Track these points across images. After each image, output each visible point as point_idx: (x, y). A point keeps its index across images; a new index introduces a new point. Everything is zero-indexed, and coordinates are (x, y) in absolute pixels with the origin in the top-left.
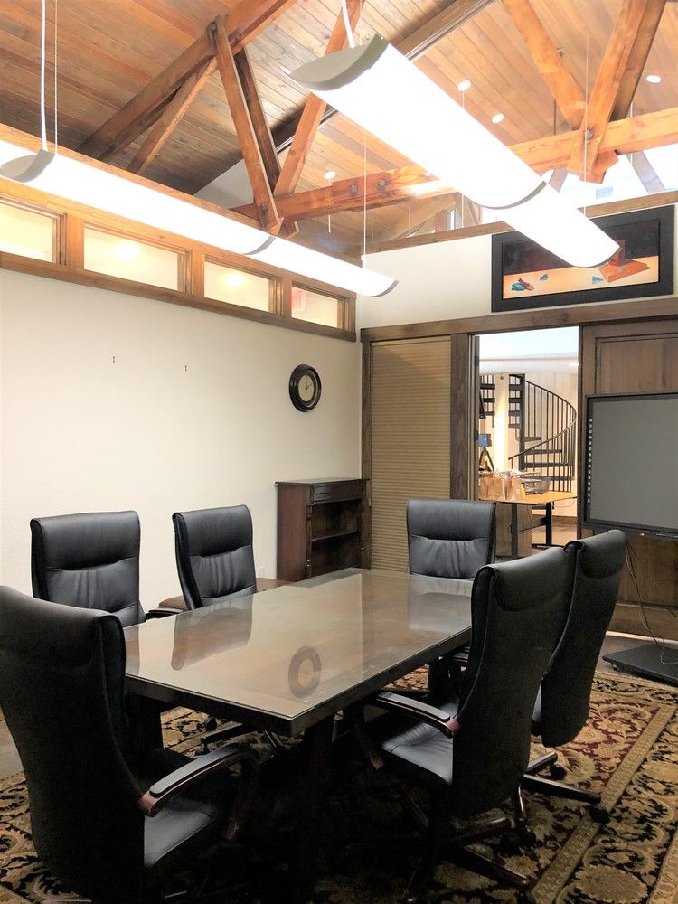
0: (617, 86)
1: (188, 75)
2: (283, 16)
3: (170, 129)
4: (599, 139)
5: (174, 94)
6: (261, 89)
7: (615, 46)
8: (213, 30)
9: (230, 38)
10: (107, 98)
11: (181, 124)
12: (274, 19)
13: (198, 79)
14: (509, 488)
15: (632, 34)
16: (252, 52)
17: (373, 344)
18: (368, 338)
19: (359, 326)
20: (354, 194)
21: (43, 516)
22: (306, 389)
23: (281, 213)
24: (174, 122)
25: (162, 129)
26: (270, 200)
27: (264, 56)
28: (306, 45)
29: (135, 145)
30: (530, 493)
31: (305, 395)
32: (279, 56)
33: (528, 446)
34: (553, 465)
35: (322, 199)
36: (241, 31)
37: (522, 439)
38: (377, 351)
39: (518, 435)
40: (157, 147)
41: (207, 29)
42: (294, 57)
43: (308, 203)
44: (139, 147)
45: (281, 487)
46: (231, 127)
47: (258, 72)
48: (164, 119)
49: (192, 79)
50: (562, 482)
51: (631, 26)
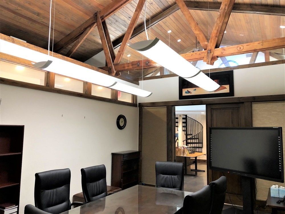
0: (217, 39)
1: (88, 27)
2: (117, 12)
3: (81, 43)
4: (212, 53)
5: (83, 32)
6: (109, 31)
7: (216, 27)
8: (96, 15)
9: (101, 17)
10: (62, 33)
11: (85, 41)
12: (114, 13)
13: (90, 29)
14: (184, 152)
15: (221, 24)
16: (107, 21)
17: (143, 108)
18: (141, 106)
19: (138, 102)
20: (139, 65)
21: (40, 172)
22: (122, 122)
23: (115, 70)
24: (83, 41)
25: (79, 42)
26: (112, 65)
27: (110, 22)
28: (123, 19)
29: (70, 46)
30: (190, 153)
31: (122, 124)
32: (115, 22)
33: (188, 137)
34: (197, 143)
35: (128, 66)
36: (104, 16)
37: (187, 135)
38: (143, 110)
39: (185, 133)
40: (77, 47)
41: (94, 15)
42: (119, 23)
43: (124, 67)
44: (72, 47)
45: (113, 154)
46: (100, 42)
47: (108, 26)
48: (79, 39)
49: (89, 28)
50: (199, 149)
51: (220, 22)
